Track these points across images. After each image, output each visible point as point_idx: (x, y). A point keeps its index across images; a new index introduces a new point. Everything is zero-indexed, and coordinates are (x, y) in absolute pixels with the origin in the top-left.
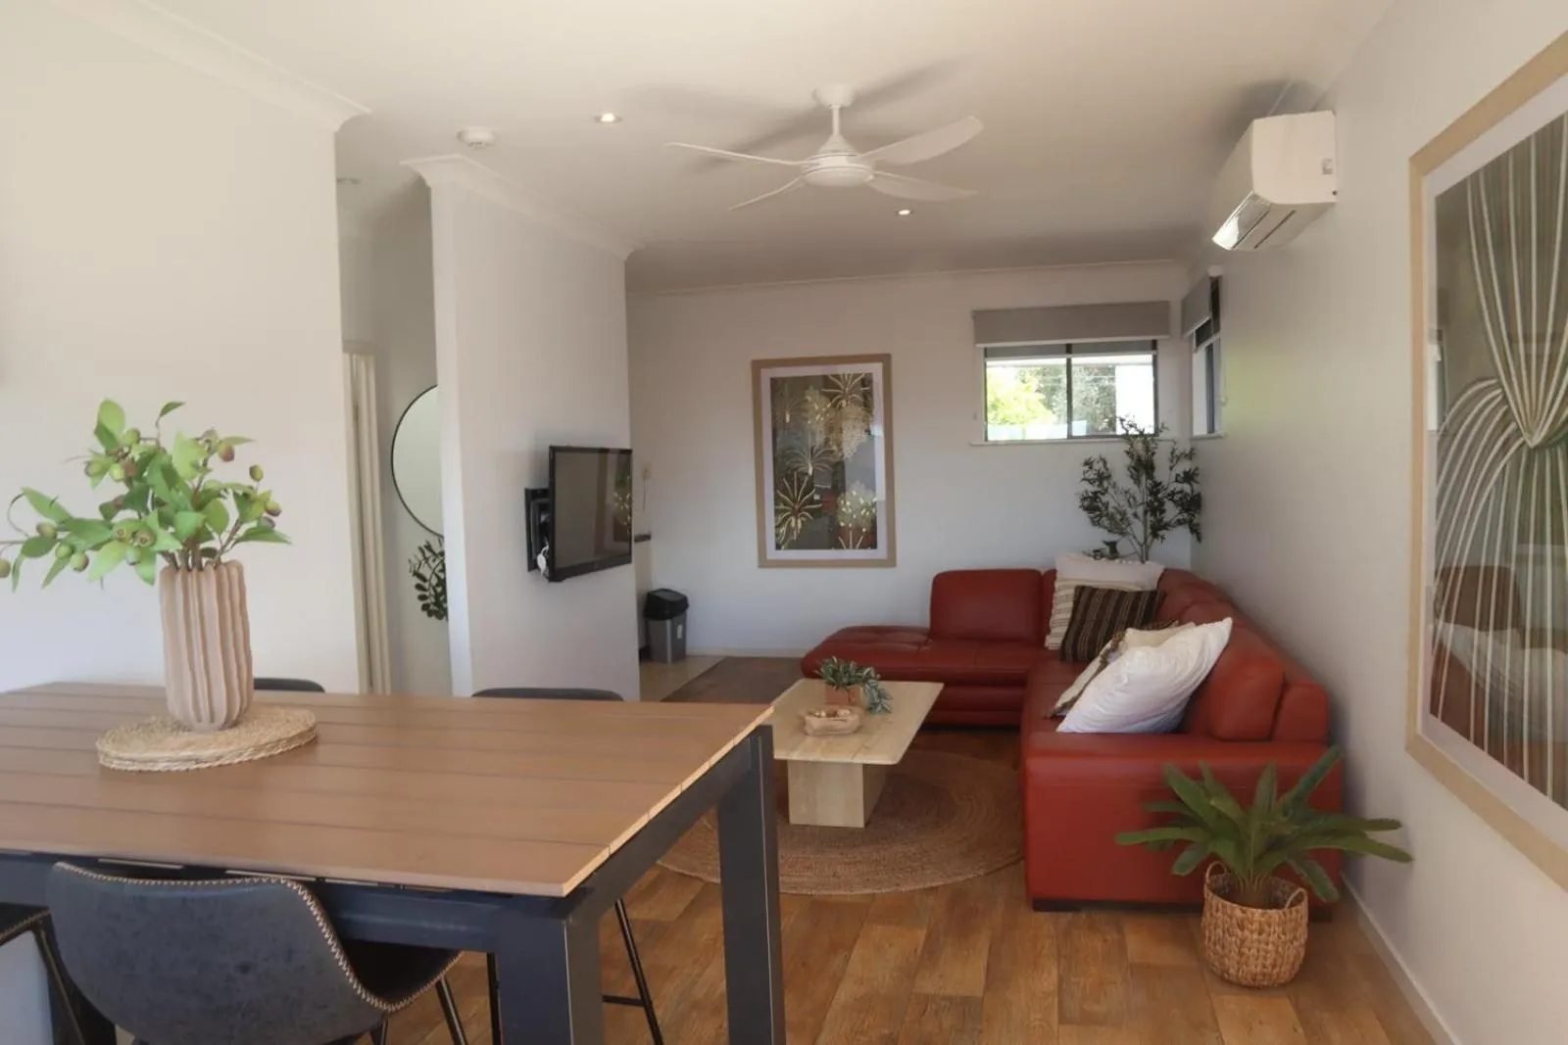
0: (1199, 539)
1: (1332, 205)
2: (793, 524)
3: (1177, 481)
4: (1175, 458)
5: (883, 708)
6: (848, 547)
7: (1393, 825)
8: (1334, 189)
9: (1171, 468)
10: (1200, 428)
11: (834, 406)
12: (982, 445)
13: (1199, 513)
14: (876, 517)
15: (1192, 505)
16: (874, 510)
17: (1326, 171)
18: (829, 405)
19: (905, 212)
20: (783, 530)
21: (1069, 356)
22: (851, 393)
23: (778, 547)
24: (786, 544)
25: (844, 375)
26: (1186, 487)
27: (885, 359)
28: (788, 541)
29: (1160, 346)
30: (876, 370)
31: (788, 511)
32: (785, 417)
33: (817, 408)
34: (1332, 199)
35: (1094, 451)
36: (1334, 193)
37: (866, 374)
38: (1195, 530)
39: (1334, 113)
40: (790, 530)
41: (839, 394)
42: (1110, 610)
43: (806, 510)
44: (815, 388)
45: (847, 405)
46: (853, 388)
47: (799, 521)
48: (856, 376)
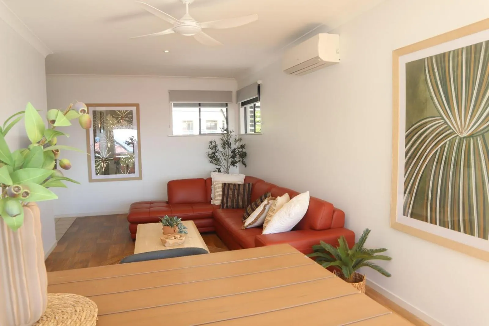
0: (246, 166)
1: (338, 63)
2: (103, 166)
3: (238, 148)
4: (236, 141)
5: (184, 232)
6: (124, 173)
7: (384, 250)
8: (339, 59)
9: (235, 144)
10: (243, 132)
11: (118, 122)
12: (172, 137)
13: (245, 158)
14: (134, 162)
15: (243, 155)
16: (134, 160)
17: (337, 53)
18: (116, 121)
19: (166, 51)
20: (99, 168)
21: (200, 107)
22: (124, 117)
23: (97, 174)
24: (100, 173)
25: (122, 111)
26: (240, 150)
27: (137, 105)
28: (101, 171)
29: (229, 105)
30: (134, 109)
31: (100, 161)
32: (99, 126)
33: (111, 122)
34: (339, 61)
35: (211, 138)
36: (339, 60)
37: (130, 111)
38: (244, 164)
39: (339, 35)
40: (101, 168)
41: (120, 117)
42: (236, 191)
43: (108, 160)
44: (111, 115)
45: (123, 122)
46: (125, 116)
47: (105, 164)
48: (126, 111)
